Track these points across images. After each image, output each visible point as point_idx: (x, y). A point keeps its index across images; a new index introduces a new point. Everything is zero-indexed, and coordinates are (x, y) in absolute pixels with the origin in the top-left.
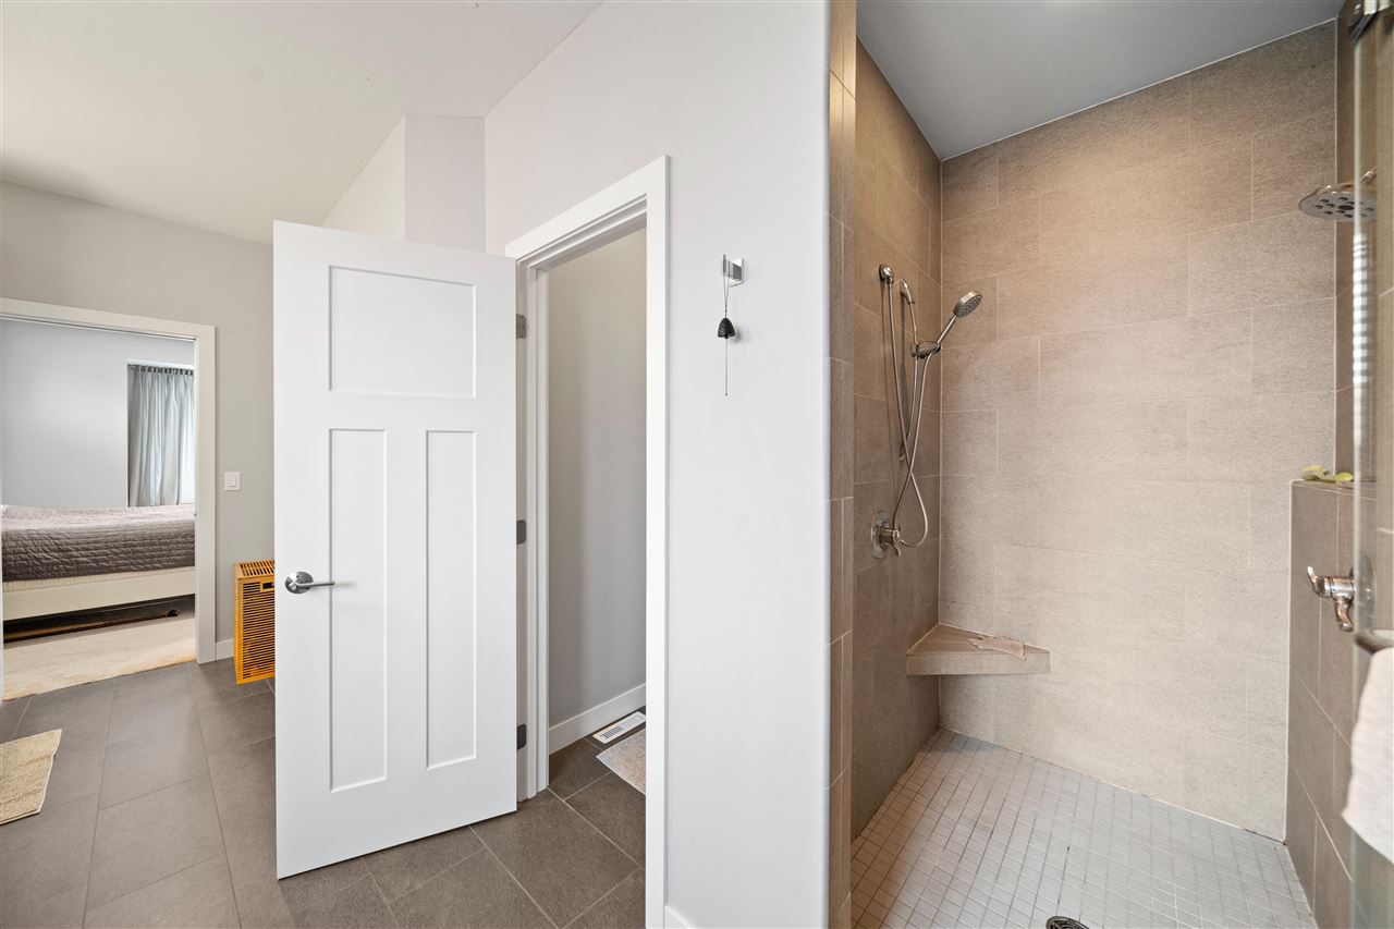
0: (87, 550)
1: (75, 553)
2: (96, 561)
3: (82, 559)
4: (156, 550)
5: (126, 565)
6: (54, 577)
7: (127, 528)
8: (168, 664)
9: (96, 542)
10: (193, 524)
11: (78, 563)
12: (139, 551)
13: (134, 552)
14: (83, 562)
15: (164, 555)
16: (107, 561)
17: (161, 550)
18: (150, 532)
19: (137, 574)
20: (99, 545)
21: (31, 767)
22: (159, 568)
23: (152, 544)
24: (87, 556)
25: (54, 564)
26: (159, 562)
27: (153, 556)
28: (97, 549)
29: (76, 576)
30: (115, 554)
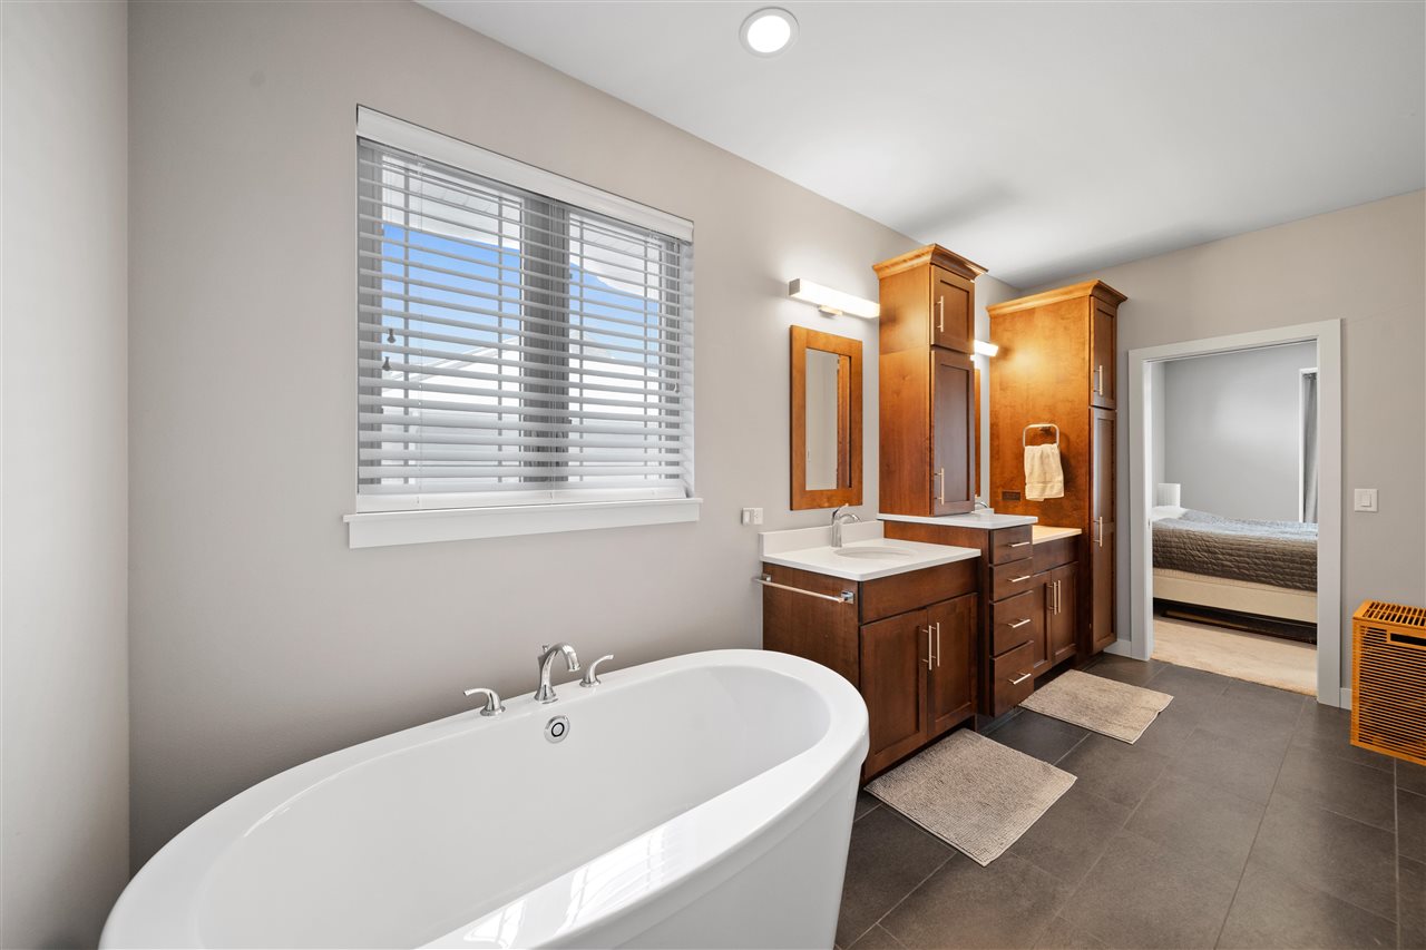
0: (1231, 555)
1: (1221, 556)
2: (1238, 568)
3: (1225, 563)
4: (1297, 569)
5: (1266, 577)
6: (1204, 574)
7: (1269, 541)
8: (1286, 687)
9: (1239, 550)
10: (1314, 546)
11: (1223, 565)
12: (1280, 566)
13: (1274, 566)
14: (1227, 566)
15: (1305, 576)
16: (1248, 570)
17: (1303, 569)
18: (1290, 548)
19: (1277, 588)
20: (1241, 553)
21: (1143, 711)
22: (1299, 588)
23: (1293, 562)
24: (1231, 561)
25: (1204, 562)
26: (1301, 582)
27: (1293, 574)
28: (1240, 556)
29: (1220, 576)
30: (1256, 564)
